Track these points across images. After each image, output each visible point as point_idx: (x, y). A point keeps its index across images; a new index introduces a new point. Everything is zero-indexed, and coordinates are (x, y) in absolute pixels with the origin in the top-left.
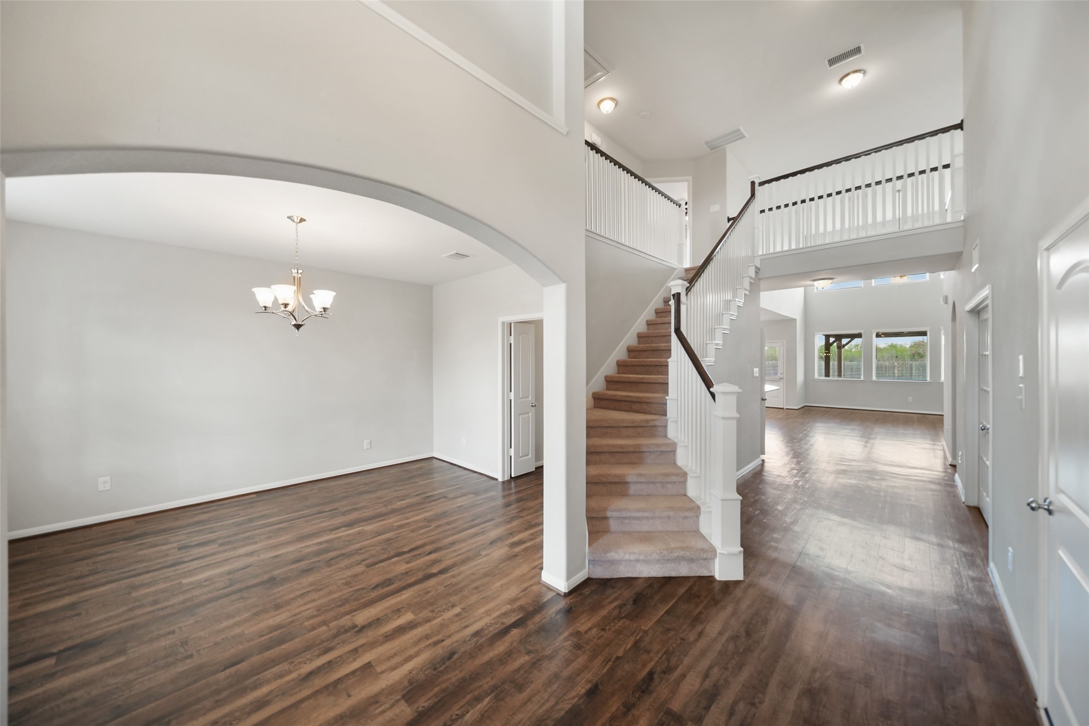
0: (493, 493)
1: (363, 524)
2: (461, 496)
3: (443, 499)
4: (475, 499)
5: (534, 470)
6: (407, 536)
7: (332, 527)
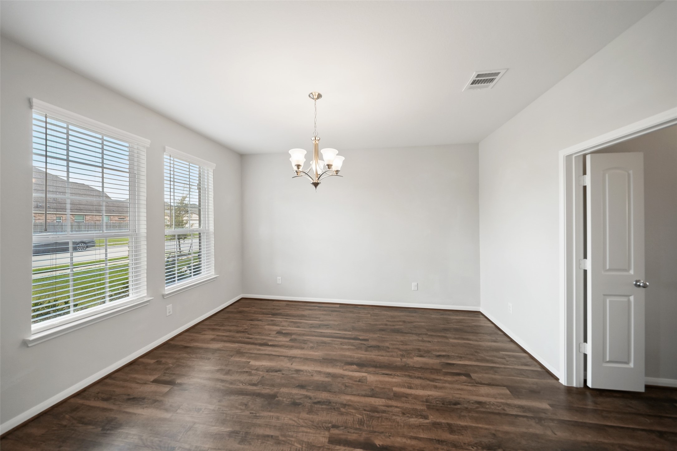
0: (544, 405)
1: (371, 369)
2: (489, 385)
3: (464, 378)
4: (510, 401)
5: (642, 389)
6: (394, 417)
7: (349, 360)
